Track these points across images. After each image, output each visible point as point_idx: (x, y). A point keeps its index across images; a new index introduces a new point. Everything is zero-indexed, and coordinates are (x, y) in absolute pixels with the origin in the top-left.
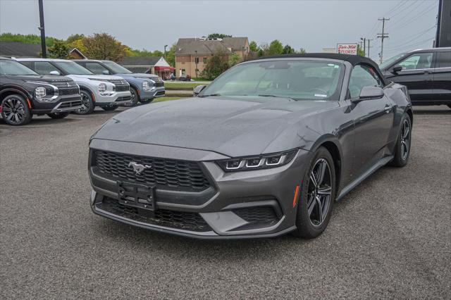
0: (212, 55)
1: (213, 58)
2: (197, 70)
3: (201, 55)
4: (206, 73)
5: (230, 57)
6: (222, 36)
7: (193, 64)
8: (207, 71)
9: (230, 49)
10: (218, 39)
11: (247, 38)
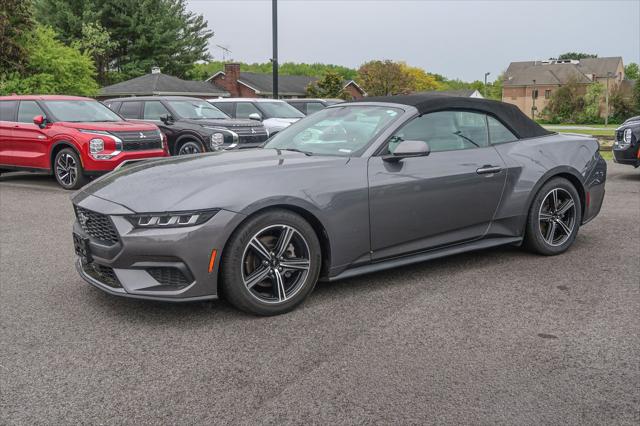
0: (560, 86)
1: (560, 90)
2: (534, 109)
3: (542, 87)
4: (548, 112)
5: (587, 88)
6: (580, 57)
7: (529, 100)
8: (550, 110)
9: (590, 76)
10: (572, 61)
11: (620, 58)
